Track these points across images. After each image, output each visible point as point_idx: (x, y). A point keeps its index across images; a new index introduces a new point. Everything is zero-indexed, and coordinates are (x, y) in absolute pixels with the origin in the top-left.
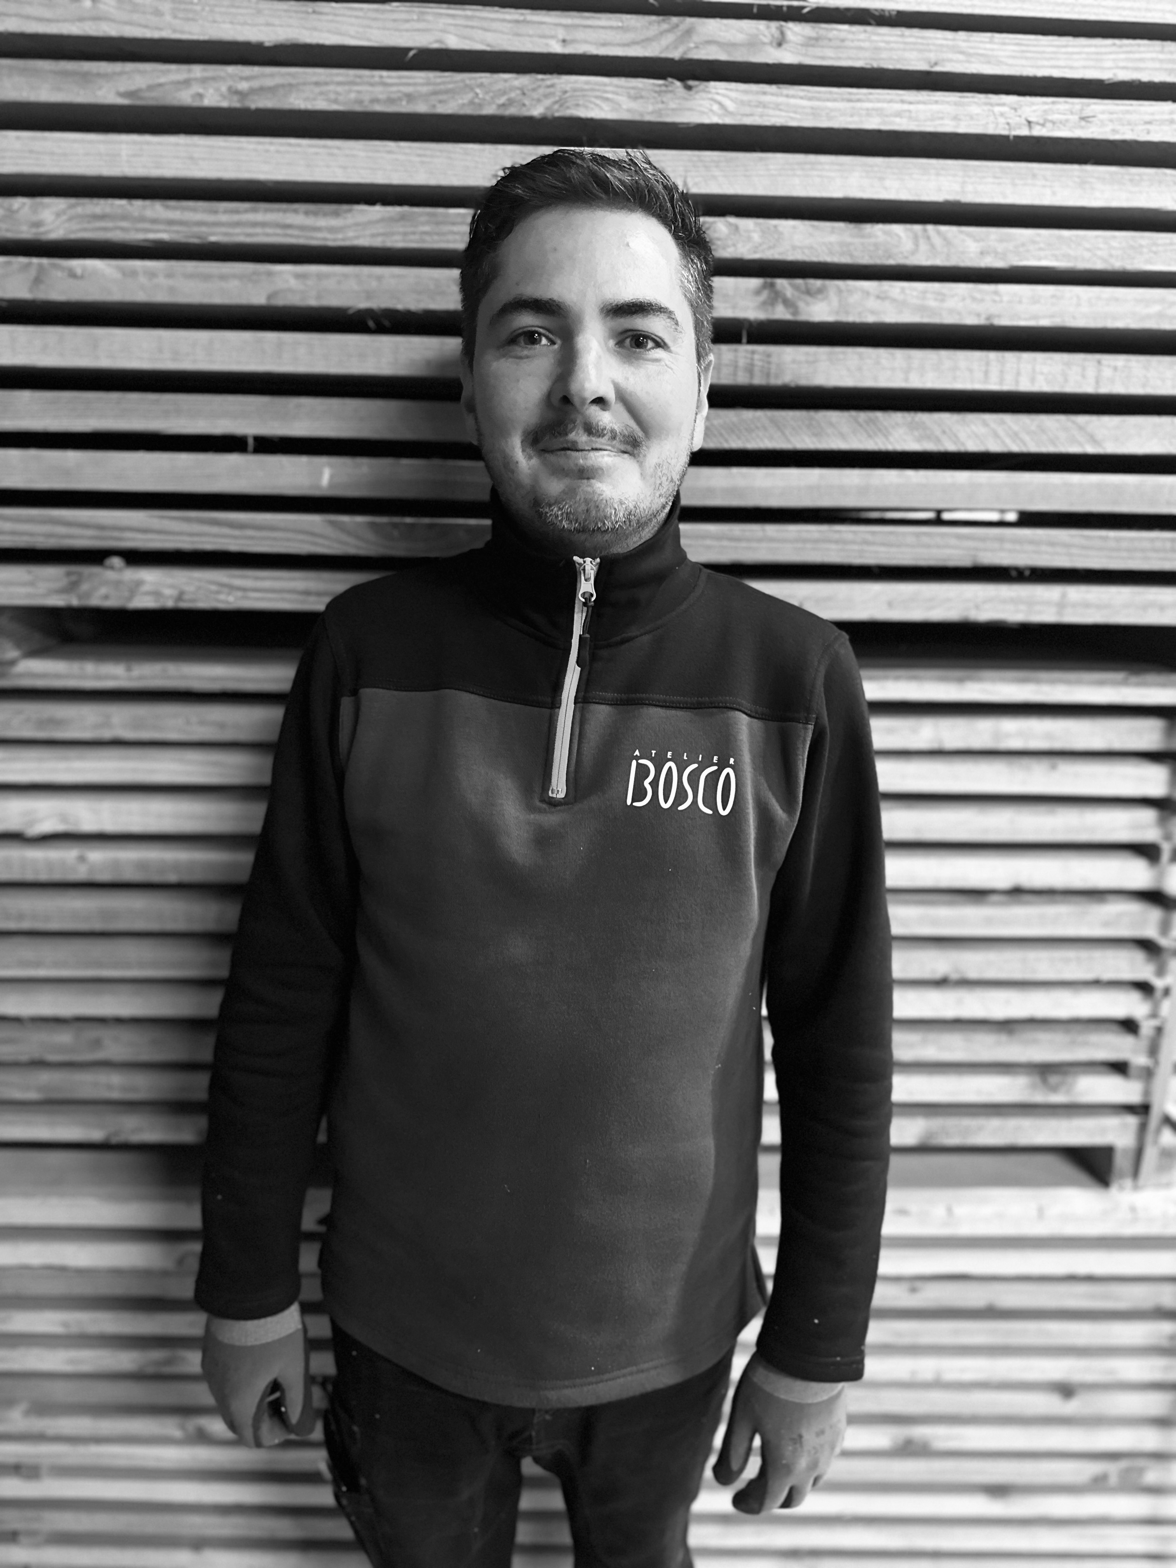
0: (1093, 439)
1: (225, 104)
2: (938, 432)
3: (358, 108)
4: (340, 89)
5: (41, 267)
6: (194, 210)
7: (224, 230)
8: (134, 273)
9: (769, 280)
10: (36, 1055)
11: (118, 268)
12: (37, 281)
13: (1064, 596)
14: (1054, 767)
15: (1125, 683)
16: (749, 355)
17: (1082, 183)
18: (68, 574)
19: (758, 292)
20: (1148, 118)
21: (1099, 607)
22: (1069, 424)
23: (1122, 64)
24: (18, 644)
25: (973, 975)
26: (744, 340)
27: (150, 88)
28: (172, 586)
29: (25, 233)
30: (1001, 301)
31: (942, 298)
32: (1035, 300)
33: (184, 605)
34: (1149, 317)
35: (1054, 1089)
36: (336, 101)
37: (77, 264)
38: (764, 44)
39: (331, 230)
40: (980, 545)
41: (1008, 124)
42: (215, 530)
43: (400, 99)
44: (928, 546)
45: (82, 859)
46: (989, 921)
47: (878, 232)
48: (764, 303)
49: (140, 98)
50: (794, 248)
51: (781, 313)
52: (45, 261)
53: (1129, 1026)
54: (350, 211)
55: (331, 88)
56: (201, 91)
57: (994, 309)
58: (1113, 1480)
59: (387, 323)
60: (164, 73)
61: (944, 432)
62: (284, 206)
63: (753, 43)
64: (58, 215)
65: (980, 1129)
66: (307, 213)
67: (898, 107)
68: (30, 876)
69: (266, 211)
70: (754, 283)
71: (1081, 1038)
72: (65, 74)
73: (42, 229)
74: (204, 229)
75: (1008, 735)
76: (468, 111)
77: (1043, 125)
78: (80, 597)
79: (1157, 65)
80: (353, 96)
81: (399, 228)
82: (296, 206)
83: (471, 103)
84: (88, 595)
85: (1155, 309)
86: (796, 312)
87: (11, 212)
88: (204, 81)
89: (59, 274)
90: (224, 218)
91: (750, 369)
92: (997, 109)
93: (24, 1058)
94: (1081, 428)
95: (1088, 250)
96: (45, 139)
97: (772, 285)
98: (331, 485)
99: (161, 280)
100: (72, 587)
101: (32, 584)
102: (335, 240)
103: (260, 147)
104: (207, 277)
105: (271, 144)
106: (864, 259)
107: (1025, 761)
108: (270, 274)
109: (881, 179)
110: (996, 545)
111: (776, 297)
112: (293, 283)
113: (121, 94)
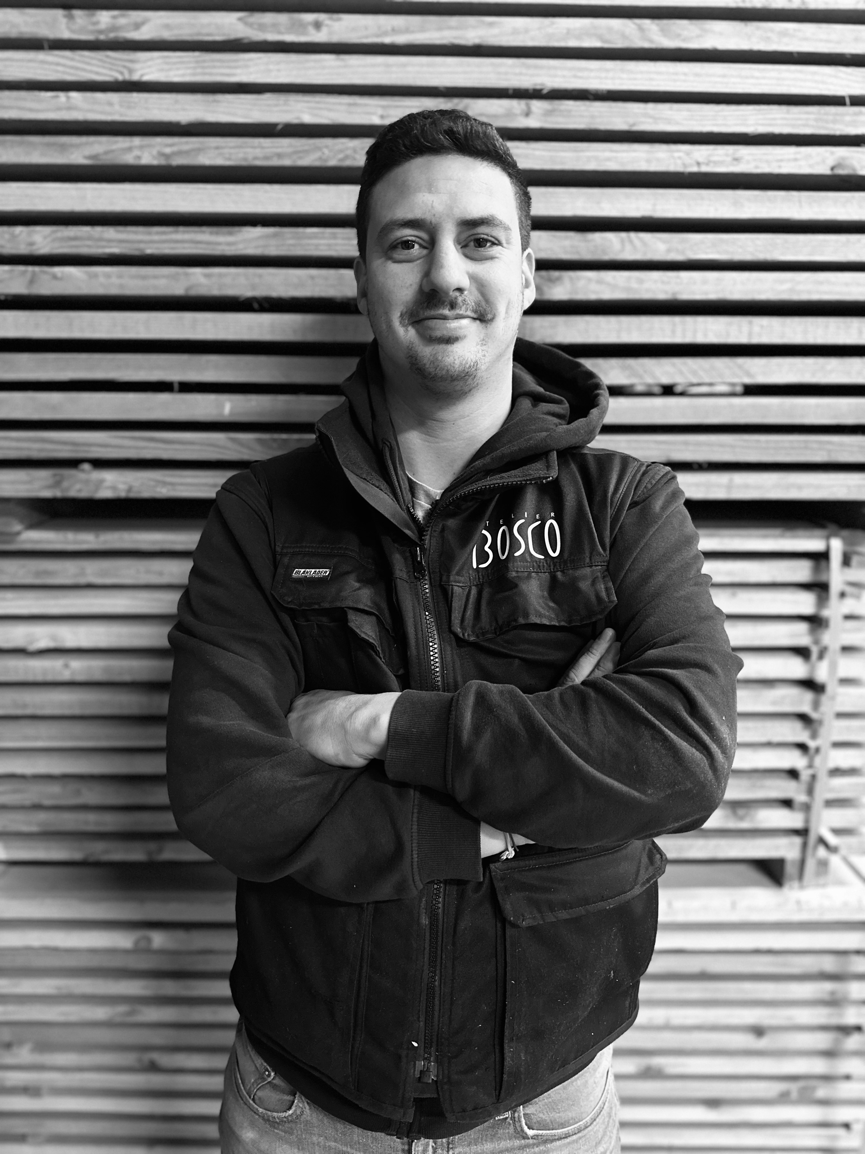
0: (748, 374)
1: (155, 162)
3: (244, 163)
4: (233, 151)
5: (34, 274)
6: (136, 233)
7: (156, 245)
8: (96, 276)
10: (36, 802)
11: (87, 273)
12: (32, 282)
13: (731, 480)
15: (782, 536)
17: (735, 202)
18: (55, 475)
20: (779, 158)
21: (756, 488)
22: (732, 364)
23: (760, 122)
24: (21, 521)
27: (106, 153)
28: (124, 482)
29: (22, 249)
30: (682, 283)
31: (641, 281)
32: (705, 282)
33: (133, 495)
35: (741, 818)
36: (229, 159)
37: (58, 270)
38: (515, 115)
39: (229, 244)
40: (672, 447)
41: (684, 164)
42: (152, 445)
43: (273, 157)
45: (66, 666)
47: (597, 237)
49: (100, 160)
52: (37, 269)
53: (793, 774)
54: (240, 231)
55: (226, 151)
56: (139, 154)
57: (677, 289)
58: (794, 1095)
59: (266, 305)
60: (116, 142)
61: (645, 372)
62: (196, 229)
63: (509, 114)
64: (45, 237)
65: (690, 847)
66: (211, 233)
67: (607, 154)
68: (30, 678)
69: (184, 232)
71: (759, 783)
72: (48, 145)
73: (34, 247)
74: (142, 246)
76: (318, 164)
77: (707, 164)
78: (62, 491)
79: (785, 122)
80: (241, 155)
81: (273, 242)
82: (204, 229)
83: (320, 159)
84: (67, 489)
87: (14, 237)
88: (141, 147)
89: (47, 277)
90: (156, 238)
92: (676, 155)
93: (28, 803)
94: (740, 367)
98: (231, 413)
99: (114, 280)
100: (57, 484)
101: (29, 482)
102: (230, 251)
103: (179, 190)
104: (144, 277)
105: (187, 188)
106: (587, 256)
108: (187, 274)
109: (598, 202)
110: (684, 447)
112: (203, 280)
113: (86, 157)
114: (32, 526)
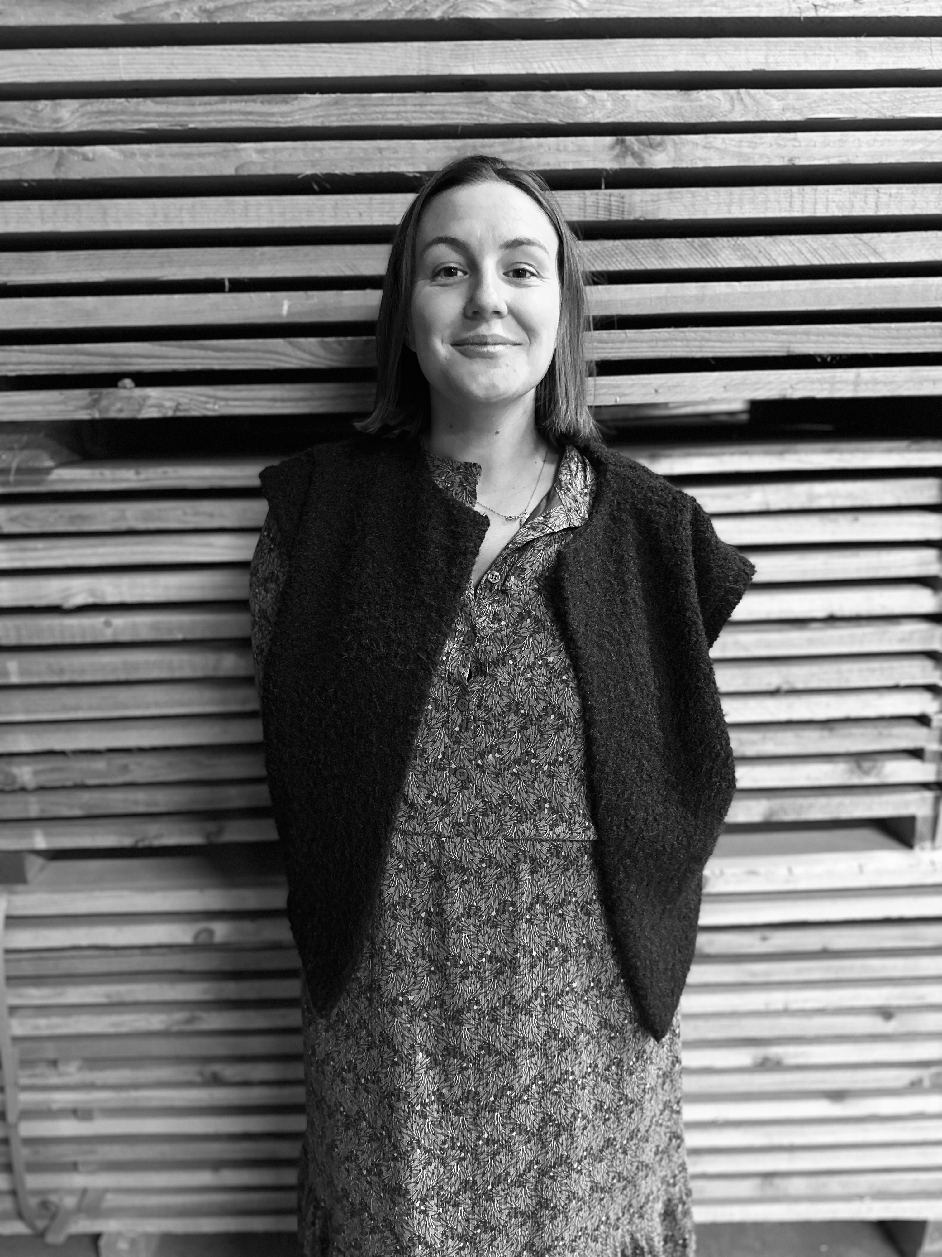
0: (875, 252)
1: (197, 21)
2: (755, 252)
3: (298, 19)
5: (61, 153)
6: (177, 104)
7: (200, 118)
8: (132, 154)
9: (620, 138)
10: (78, 781)
11: (121, 152)
12: (59, 165)
13: (858, 376)
14: (856, 520)
15: (908, 450)
16: (607, 198)
17: (859, 52)
18: (91, 394)
19: (612, 148)
21: (885, 383)
22: (857, 241)
24: (52, 458)
25: (800, 686)
26: (603, 186)
27: (139, 10)
28: (171, 400)
29: (47, 128)
30: (800, 146)
31: (754, 145)
32: (826, 143)
33: (180, 414)
34: (915, 153)
35: (867, 773)
36: (281, 14)
37: (88, 150)
39: (283, 114)
40: (792, 338)
41: (799, 8)
42: (202, 353)
43: (331, 10)
44: (753, 341)
45: (108, 624)
46: (811, 642)
47: (703, 96)
48: (617, 156)
49: (132, 19)
50: (639, 112)
51: (630, 163)
52: (64, 149)
53: (923, 720)
54: (296, 99)
56: (178, 11)
57: (795, 152)
58: (927, 1083)
59: (328, 186)
61: (760, 252)
62: (245, 97)
64: (73, 113)
65: (811, 806)
66: (263, 103)
68: (68, 640)
69: (231, 102)
70: (609, 140)
71: (886, 731)
73: (60, 125)
74: (185, 119)
75: (820, 496)
76: (383, 17)
77: (826, 8)
78: (100, 411)
80: (294, 9)
81: (334, 110)
82: (255, 98)
83: (386, 10)
84: (107, 410)
85: (919, 146)
86: (642, 163)
87: (36, 111)
88: (180, 2)
89: (76, 158)
90: (200, 109)
91: (609, 209)
93: (69, 783)
94: (866, 244)
95: (866, 103)
96: (61, 54)
97: (623, 142)
98: (289, 314)
99: (154, 159)
100: (94, 404)
101: (64, 402)
102: (286, 122)
103: (224, 53)
104: (189, 156)
105: (233, 50)
106: (693, 119)
107: (833, 516)
108: (237, 150)
109: (704, 55)
110: (805, 338)
111: (626, 150)
112: (255, 157)
113: (116, 17)
114: (63, 464)
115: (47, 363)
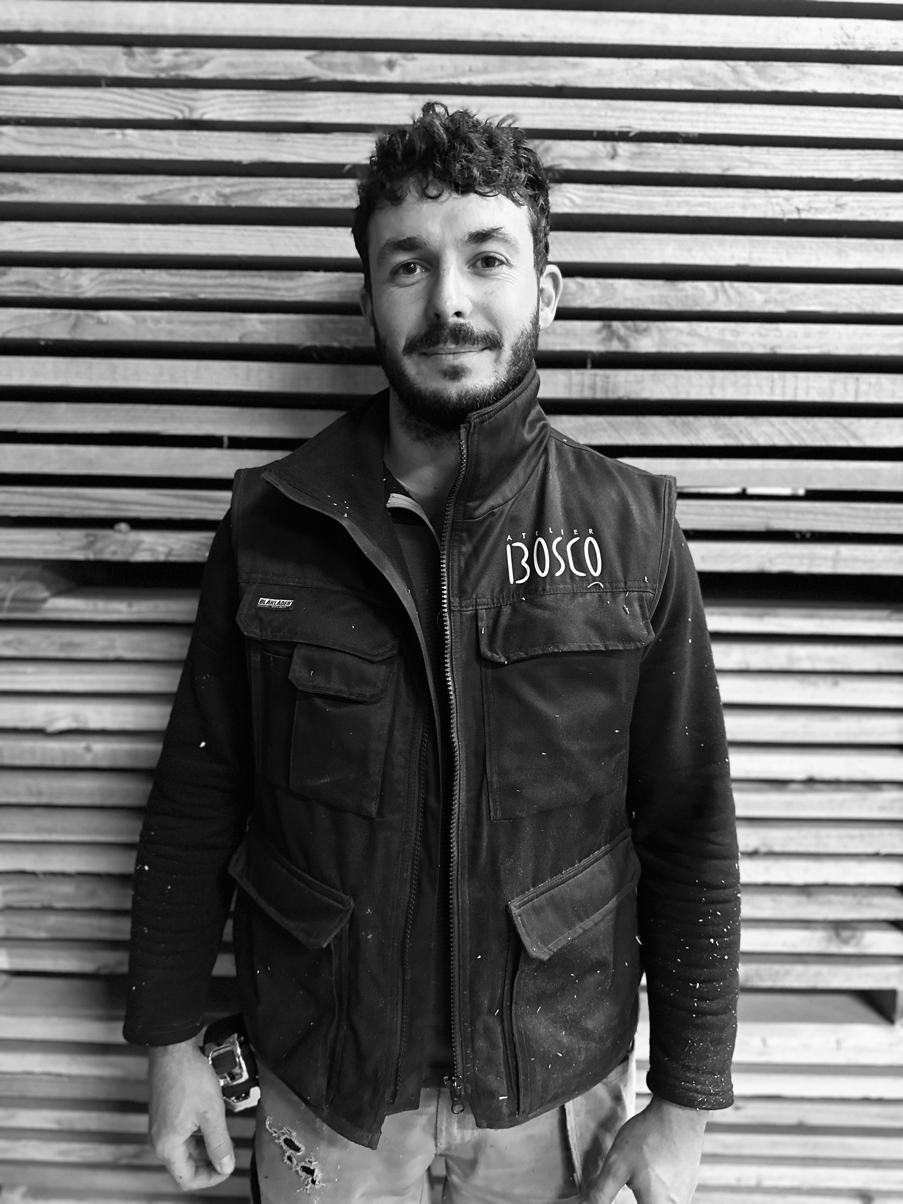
0: (855, 436)
1: (213, 203)
2: (736, 432)
3: (308, 205)
4: (296, 192)
5: (78, 316)
6: (189, 276)
7: (210, 290)
8: (144, 320)
9: (607, 323)
10: (46, 903)
11: (134, 317)
12: (75, 326)
13: (837, 553)
14: (836, 684)
15: (888, 619)
16: (592, 377)
17: (840, 252)
18: (87, 536)
19: (599, 332)
20: (887, 205)
21: (865, 561)
22: (837, 425)
23: (865, 167)
24: (48, 588)
25: (778, 848)
26: (589, 365)
27: (161, 193)
28: (164, 545)
29: (67, 293)
30: (781, 336)
31: (737, 333)
32: (808, 335)
33: (172, 559)
34: (893, 346)
35: (846, 942)
36: (292, 201)
37: (103, 314)
38: (601, 158)
39: (288, 289)
40: (771, 515)
41: (783, 210)
42: (197, 504)
43: (339, 199)
44: (731, 516)
45: (88, 749)
46: (789, 805)
47: (688, 286)
48: (604, 340)
49: (155, 200)
50: (626, 299)
51: (616, 346)
52: (81, 313)
54: (301, 276)
55: (290, 191)
56: (196, 194)
57: (776, 342)
59: (326, 356)
60: (172, 182)
61: (741, 431)
62: (254, 273)
63: (594, 157)
64: (92, 280)
65: (787, 973)
66: (270, 278)
67: (700, 200)
68: (48, 763)
69: (240, 276)
70: (596, 325)
71: (865, 901)
72: (101, 184)
73: (80, 290)
74: (195, 290)
75: (799, 659)
77: (809, 211)
78: (95, 553)
79: (892, 168)
80: (305, 197)
82: (263, 273)
84: (101, 551)
86: (627, 346)
87: (58, 278)
88: (199, 187)
89: (91, 322)
90: (210, 282)
91: (593, 387)
92: (774, 200)
93: (37, 905)
94: (845, 428)
95: (845, 299)
96: (86, 228)
97: (610, 327)
99: (164, 326)
100: (90, 545)
101: (60, 542)
102: (290, 297)
103: (237, 233)
104: (198, 323)
105: (246, 230)
106: (677, 306)
107: (813, 679)
108: (242, 320)
109: (690, 250)
110: (783, 515)
111: (612, 335)
112: (259, 327)
113: (140, 197)
114: (59, 593)
115: (48, 506)
